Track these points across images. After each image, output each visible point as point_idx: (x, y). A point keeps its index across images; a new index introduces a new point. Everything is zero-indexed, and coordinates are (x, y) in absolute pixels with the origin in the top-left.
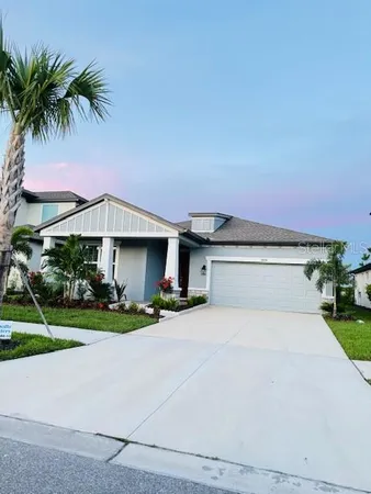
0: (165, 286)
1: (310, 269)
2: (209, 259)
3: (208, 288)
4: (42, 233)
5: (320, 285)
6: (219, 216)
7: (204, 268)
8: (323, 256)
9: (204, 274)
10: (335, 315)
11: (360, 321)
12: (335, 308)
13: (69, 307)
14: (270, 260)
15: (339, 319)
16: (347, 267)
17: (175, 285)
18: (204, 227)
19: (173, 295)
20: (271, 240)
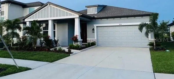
0: (74, 39)
1: (141, 27)
2: (95, 26)
3: (96, 38)
4: (26, 20)
5: (147, 34)
6: (99, 6)
7: (93, 29)
8: (147, 20)
9: (94, 32)
10: (155, 48)
11: (168, 50)
12: (155, 45)
13: (34, 51)
14: (123, 24)
15: (157, 50)
16: (167, 23)
17: (79, 38)
18: (92, 12)
19: (79, 43)
20: (123, 15)
